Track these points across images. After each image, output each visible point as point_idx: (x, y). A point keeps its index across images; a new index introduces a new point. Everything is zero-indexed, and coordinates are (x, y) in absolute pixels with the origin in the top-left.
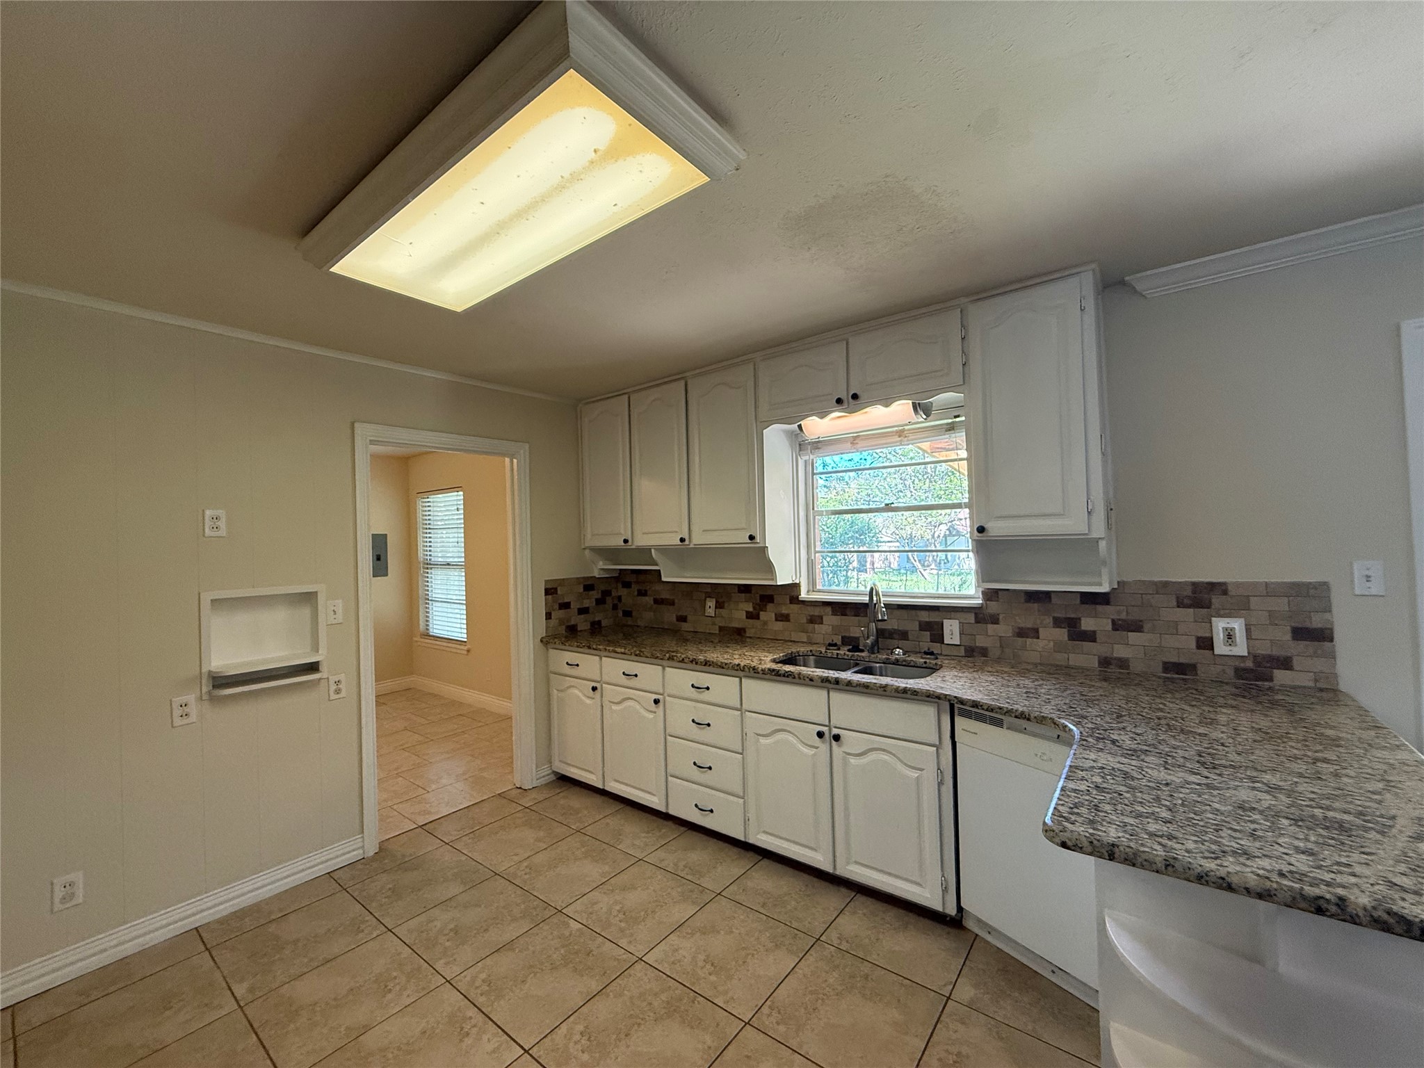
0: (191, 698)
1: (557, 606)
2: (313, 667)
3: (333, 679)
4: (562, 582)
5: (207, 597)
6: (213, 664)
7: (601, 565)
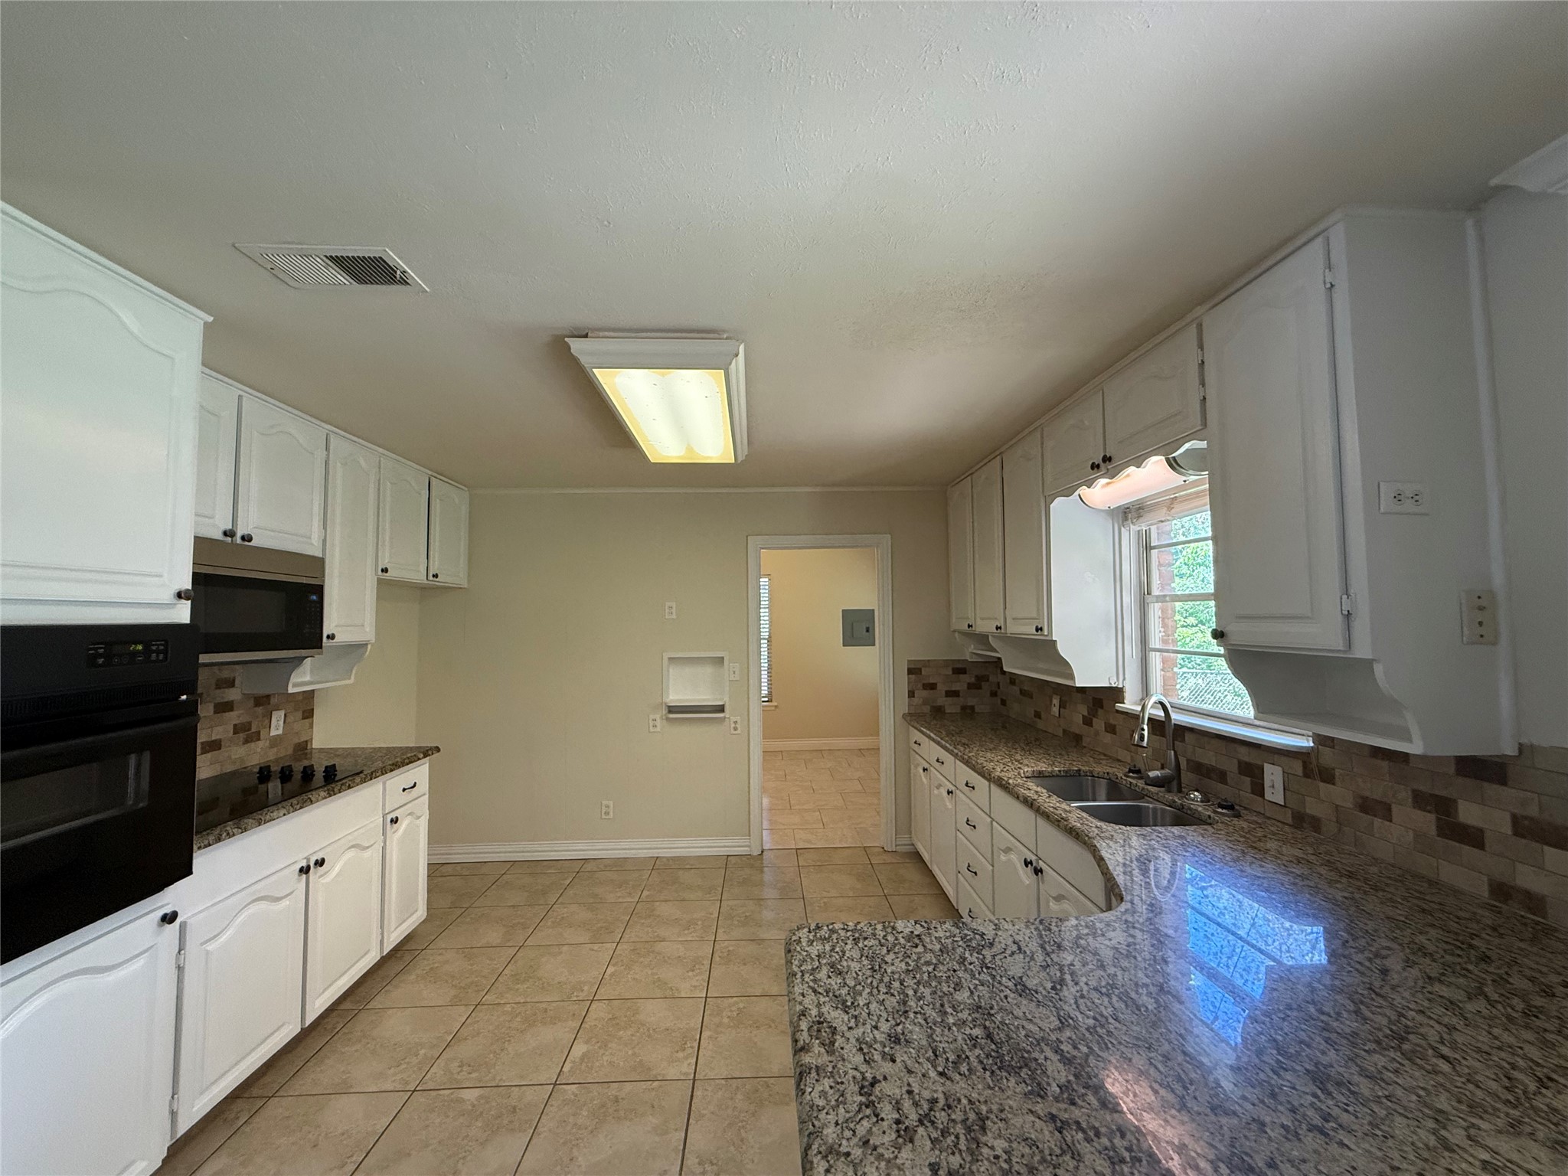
0: (658, 717)
1: (920, 686)
2: (721, 709)
3: (733, 719)
4: (927, 663)
5: (666, 656)
6: (671, 697)
7: (972, 648)
